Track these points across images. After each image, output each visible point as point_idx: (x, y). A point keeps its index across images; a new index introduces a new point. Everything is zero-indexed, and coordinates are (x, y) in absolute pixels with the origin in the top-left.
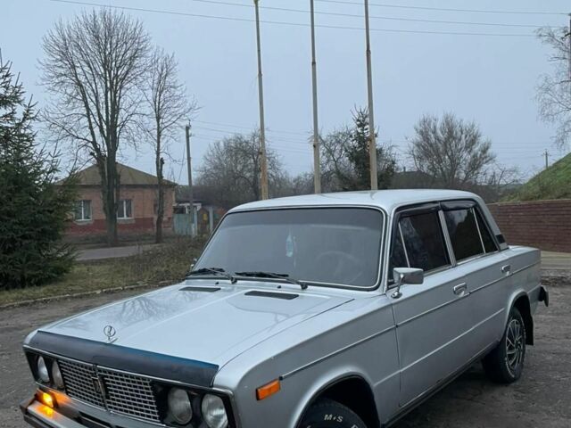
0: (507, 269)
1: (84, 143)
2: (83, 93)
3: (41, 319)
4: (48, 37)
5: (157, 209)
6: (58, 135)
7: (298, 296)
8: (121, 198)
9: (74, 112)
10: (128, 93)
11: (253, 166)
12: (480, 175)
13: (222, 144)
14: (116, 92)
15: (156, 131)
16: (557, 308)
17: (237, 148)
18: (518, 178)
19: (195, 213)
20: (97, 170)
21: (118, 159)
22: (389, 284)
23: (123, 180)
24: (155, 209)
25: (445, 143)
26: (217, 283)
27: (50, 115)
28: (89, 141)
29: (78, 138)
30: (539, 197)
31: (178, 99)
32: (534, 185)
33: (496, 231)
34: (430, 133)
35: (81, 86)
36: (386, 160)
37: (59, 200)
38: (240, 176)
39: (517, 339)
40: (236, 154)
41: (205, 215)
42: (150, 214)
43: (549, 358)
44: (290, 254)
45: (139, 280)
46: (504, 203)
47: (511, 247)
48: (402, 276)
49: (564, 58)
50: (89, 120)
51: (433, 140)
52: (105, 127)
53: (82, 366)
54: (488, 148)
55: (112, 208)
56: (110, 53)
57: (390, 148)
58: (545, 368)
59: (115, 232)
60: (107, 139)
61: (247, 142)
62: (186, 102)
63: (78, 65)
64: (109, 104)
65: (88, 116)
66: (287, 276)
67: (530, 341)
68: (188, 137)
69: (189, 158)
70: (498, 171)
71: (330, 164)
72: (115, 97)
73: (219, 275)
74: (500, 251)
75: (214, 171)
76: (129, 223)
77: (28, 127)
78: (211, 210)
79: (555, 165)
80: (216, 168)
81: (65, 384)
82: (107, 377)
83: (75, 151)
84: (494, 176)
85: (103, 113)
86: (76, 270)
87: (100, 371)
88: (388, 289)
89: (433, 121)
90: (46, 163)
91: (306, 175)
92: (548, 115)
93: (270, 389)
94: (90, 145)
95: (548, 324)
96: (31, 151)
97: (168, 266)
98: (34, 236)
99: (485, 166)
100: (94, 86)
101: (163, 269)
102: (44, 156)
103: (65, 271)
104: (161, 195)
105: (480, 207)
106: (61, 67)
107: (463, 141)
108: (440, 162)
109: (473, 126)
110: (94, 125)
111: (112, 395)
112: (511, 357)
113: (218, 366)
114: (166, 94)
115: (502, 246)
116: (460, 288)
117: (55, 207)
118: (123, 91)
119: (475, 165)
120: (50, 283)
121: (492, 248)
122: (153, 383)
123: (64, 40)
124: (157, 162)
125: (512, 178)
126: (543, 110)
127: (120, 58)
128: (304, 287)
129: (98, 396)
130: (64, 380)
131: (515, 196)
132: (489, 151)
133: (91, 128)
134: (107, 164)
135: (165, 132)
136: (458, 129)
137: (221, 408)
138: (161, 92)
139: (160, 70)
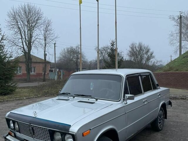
0: (159, 95)
1: (20, 47)
2: (20, 31)
3: (6, 107)
4: (9, 12)
5: (44, 70)
6: (11, 45)
7: (95, 103)
8: (32, 66)
9: (17, 37)
10: (35, 31)
11: (76, 57)
12: (150, 62)
13: (66, 49)
14: (31, 31)
15: (44, 44)
16: (174, 107)
17: (71, 51)
18: (162, 63)
19: (57, 72)
20: (24, 57)
21: (31, 53)
22: (123, 99)
23: (33, 60)
24: (43, 70)
25: (139, 52)
26: (68, 98)
27: (9, 38)
28: (22, 47)
29: (18, 46)
30: (169, 71)
31: (52, 34)
32: (167, 67)
33: (156, 83)
34: (134, 48)
35: (20, 29)
36: (120, 56)
37: (12, 67)
38: (72, 60)
39: (162, 117)
40: (71, 53)
41: (60, 73)
42: (41, 72)
43: (172, 123)
44: (92, 89)
45: (39, 94)
46: (158, 72)
47: (161, 88)
48: (128, 97)
49: (178, 26)
50: (22, 40)
51: (135, 50)
52: (27, 42)
53: (26, 124)
54: (152, 54)
55: (29, 70)
56: (30, 18)
57: (121, 53)
58: (170, 126)
59: (30, 77)
60: (28, 47)
61: (74, 49)
62: (55, 35)
63: (19, 22)
64: (29, 35)
65: (22, 39)
66: (91, 96)
67: (166, 118)
68: (55, 47)
69: (55, 54)
70: (156, 61)
71: (101, 57)
72: (31, 33)
73: (69, 95)
74: (158, 89)
75: (63, 58)
76: (34, 74)
77: (3, 42)
78: (62, 71)
79: (174, 60)
80: (64, 57)
81: (19, 130)
82: (34, 128)
83: (17, 50)
84: (154, 63)
85: (27, 38)
86: (17, 90)
87: (32, 126)
88: (123, 101)
89: (135, 44)
90: (8, 55)
91: (93, 60)
92: (172, 44)
93: (87, 133)
94: (22, 48)
95: (171, 112)
96: (3, 51)
97: (48, 90)
98: (4, 79)
99: (152, 59)
100: (24, 29)
101: (46, 91)
102: (8, 52)
103: (14, 91)
104: (45, 66)
105: (151, 75)
106: (13, 22)
107: (145, 51)
108: (137, 57)
109: (148, 46)
110: (23, 42)
111: (35, 134)
112: (160, 123)
113: (71, 125)
114: (48, 32)
115: (158, 87)
116: (145, 101)
117: (11, 69)
118: (33, 31)
119: (148, 59)
120: (9, 95)
121: (155, 88)
122: (49, 130)
123: (14, 13)
124: (44, 55)
125: (160, 63)
126: (170, 42)
127: (33, 20)
128: (97, 100)
129: (31, 134)
130: (19, 128)
131: (161, 70)
132: (153, 55)
133: (22, 43)
134: (27, 55)
135: (47, 45)
136: (143, 47)
137: (71, 139)
138: (46, 32)
139: (46, 24)
